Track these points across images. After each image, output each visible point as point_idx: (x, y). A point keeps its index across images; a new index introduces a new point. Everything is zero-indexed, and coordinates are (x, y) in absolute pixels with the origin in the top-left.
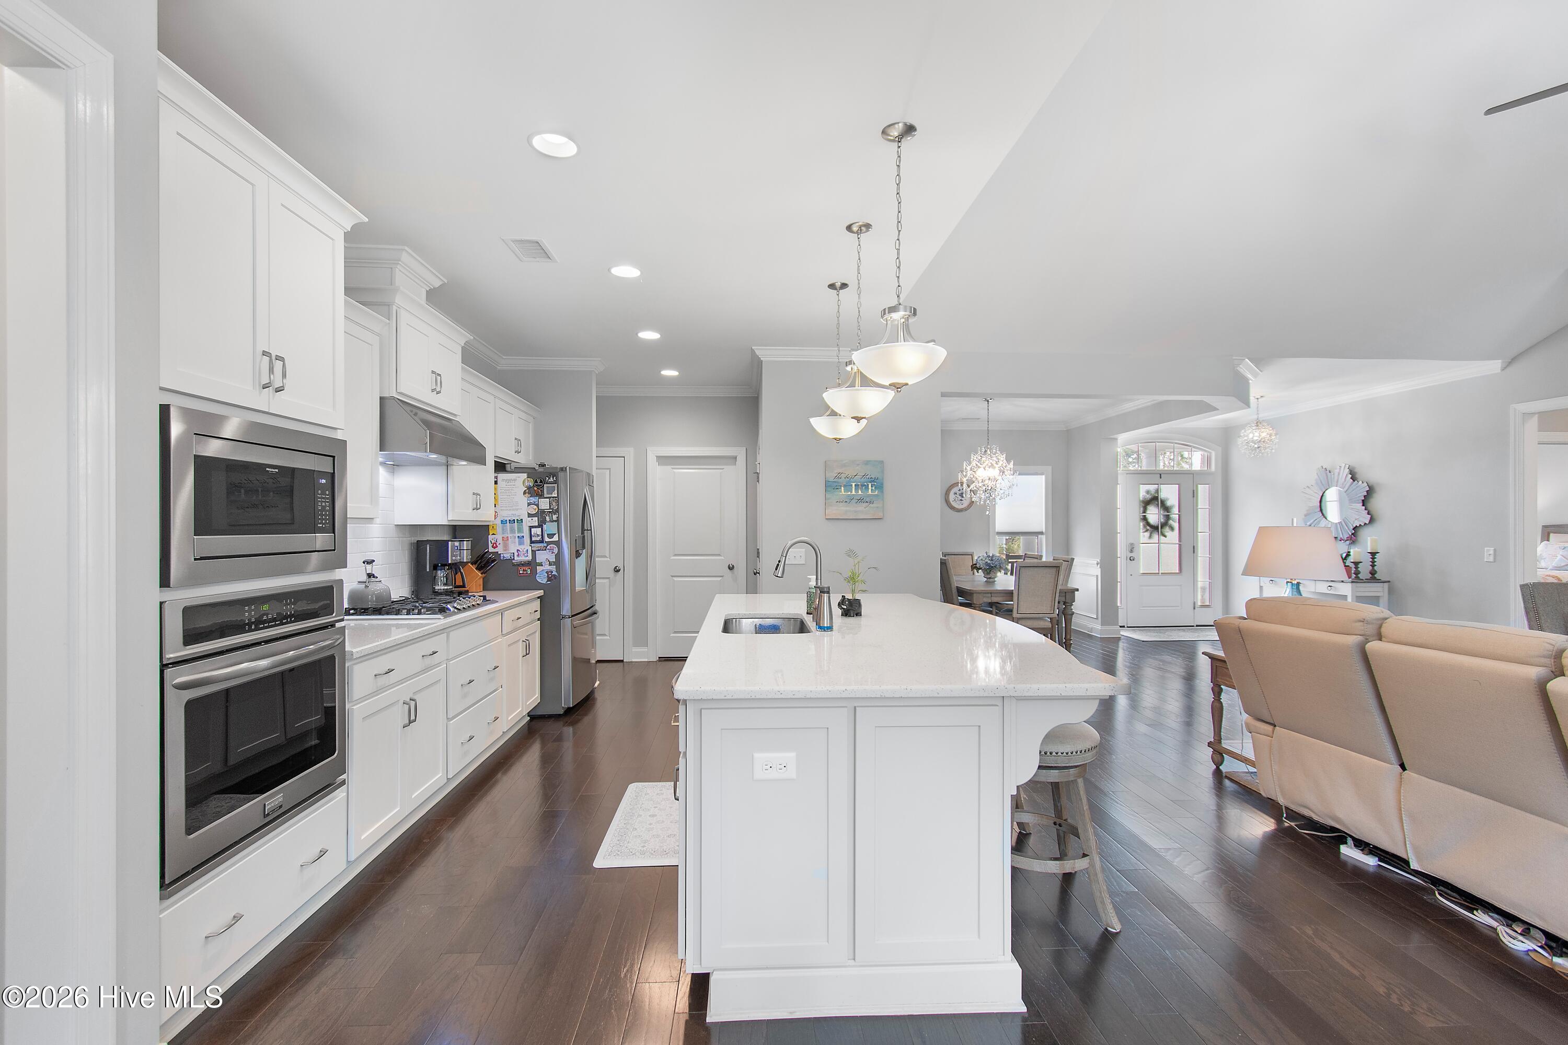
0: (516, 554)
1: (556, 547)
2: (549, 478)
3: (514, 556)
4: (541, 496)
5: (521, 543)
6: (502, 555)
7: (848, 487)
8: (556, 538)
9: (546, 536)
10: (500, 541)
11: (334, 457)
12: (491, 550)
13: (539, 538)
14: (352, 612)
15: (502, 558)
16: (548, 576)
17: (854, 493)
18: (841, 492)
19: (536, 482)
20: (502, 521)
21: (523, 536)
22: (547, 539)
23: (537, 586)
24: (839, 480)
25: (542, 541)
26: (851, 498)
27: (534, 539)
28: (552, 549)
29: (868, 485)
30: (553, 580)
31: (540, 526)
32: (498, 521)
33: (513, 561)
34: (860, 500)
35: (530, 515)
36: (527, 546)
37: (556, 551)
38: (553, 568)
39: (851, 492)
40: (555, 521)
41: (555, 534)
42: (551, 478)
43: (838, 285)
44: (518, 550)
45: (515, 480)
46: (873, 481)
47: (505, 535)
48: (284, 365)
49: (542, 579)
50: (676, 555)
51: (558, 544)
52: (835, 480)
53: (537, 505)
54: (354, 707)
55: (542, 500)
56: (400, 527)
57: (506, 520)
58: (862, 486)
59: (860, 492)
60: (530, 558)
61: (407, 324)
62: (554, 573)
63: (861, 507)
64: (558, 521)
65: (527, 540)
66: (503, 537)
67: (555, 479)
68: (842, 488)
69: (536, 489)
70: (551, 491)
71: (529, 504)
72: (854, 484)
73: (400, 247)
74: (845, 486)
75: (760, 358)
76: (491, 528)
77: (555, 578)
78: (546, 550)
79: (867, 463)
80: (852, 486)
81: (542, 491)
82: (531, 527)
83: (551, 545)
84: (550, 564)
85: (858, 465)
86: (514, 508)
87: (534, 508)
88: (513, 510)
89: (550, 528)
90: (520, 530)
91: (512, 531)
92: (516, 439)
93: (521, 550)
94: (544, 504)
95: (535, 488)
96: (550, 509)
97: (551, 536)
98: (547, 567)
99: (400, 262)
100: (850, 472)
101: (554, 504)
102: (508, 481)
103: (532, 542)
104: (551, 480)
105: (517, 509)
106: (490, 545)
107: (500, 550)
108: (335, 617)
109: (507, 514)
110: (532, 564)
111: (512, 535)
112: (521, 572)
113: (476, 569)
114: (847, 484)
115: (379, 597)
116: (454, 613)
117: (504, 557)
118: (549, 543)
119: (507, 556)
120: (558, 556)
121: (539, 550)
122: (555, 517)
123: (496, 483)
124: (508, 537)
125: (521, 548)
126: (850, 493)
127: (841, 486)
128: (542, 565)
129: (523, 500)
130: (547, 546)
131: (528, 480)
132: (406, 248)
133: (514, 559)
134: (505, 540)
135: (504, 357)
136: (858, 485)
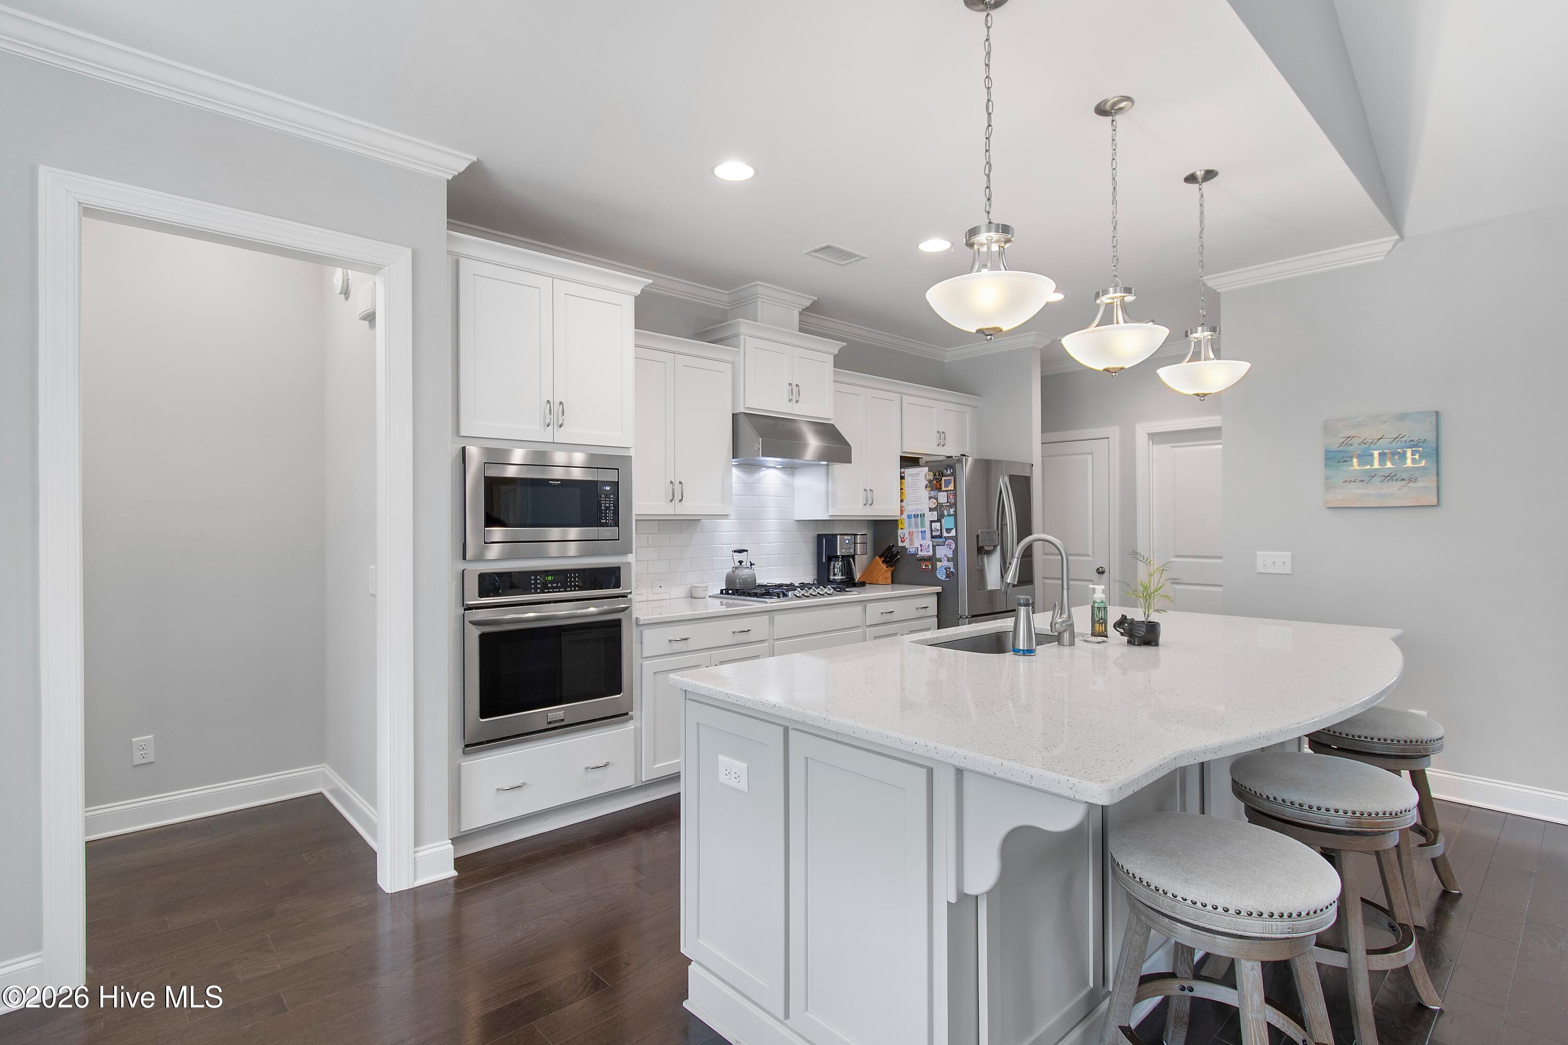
0: (919, 549)
1: (953, 542)
2: (947, 471)
3: (918, 551)
4: (940, 489)
5: (924, 538)
6: (908, 550)
7: (1365, 457)
8: (953, 533)
9: (945, 530)
10: (907, 536)
11: (618, 469)
12: (900, 544)
13: (938, 533)
14: (730, 592)
15: (908, 552)
16: (946, 573)
17: (1376, 465)
18: (1352, 465)
19: (935, 475)
20: (908, 516)
21: (925, 531)
22: (945, 534)
23: (935, 582)
24: (1349, 448)
25: (940, 536)
26: (1372, 475)
27: (934, 534)
28: (949, 545)
29: (1405, 453)
30: (950, 576)
31: (939, 520)
32: (905, 516)
33: (918, 556)
34: (1390, 477)
35: (931, 510)
36: (928, 542)
37: (953, 546)
38: (951, 564)
39: (1372, 465)
40: (952, 515)
41: (953, 529)
42: (949, 471)
43: (1200, 174)
44: (921, 545)
45: (918, 474)
46: (1415, 446)
47: (911, 530)
48: (563, 407)
49: (941, 576)
50: (1177, 556)
51: (955, 539)
52: (1340, 449)
53: (937, 499)
54: (644, 663)
55: (940, 494)
56: (802, 523)
57: (912, 515)
58: (1393, 454)
59: (1389, 465)
60: (931, 553)
61: (755, 348)
62: (952, 570)
63: (1393, 488)
64: (955, 515)
65: (928, 535)
66: (909, 532)
67: (952, 471)
68: (1355, 460)
69: (935, 485)
70: (947, 483)
71: (930, 498)
72: (1376, 453)
73: (756, 283)
74: (1359, 457)
75: (1215, 290)
76: (899, 522)
77: (953, 575)
78: (944, 545)
79: (1402, 417)
80: (1372, 455)
81: (940, 485)
82: (932, 522)
83: (949, 541)
84: (948, 561)
85: (1385, 422)
86: (918, 502)
87: (934, 502)
88: (917, 504)
89: (948, 522)
90: (923, 525)
91: (916, 526)
92: (938, 432)
93: (923, 545)
94: (943, 497)
95: (935, 482)
96: (948, 502)
97: (948, 531)
98: (946, 563)
99: (759, 296)
100: (1370, 433)
101: (951, 497)
102: (913, 475)
103: (933, 537)
104: (949, 472)
105: (920, 504)
106: (900, 539)
107: (906, 544)
108: (621, 590)
109: (911, 509)
110: (932, 559)
111: (916, 530)
112: (924, 567)
113: (883, 562)
114: (1364, 454)
115: (745, 581)
116: (792, 599)
117: (910, 551)
118: (947, 538)
119: (912, 550)
120: (955, 552)
121: (938, 545)
122: (952, 511)
123: (902, 478)
124: (913, 532)
125: (923, 542)
126: (1368, 467)
127: (1352, 457)
128: (941, 561)
129: (925, 494)
130: (945, 541)
131: (929, 474)
132: (759, 282)
133: (918, 554)
134: (911, 534)
135: (948, 349)
136: (1385, 454)
